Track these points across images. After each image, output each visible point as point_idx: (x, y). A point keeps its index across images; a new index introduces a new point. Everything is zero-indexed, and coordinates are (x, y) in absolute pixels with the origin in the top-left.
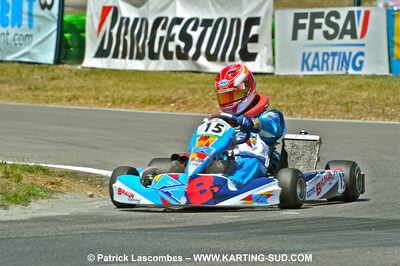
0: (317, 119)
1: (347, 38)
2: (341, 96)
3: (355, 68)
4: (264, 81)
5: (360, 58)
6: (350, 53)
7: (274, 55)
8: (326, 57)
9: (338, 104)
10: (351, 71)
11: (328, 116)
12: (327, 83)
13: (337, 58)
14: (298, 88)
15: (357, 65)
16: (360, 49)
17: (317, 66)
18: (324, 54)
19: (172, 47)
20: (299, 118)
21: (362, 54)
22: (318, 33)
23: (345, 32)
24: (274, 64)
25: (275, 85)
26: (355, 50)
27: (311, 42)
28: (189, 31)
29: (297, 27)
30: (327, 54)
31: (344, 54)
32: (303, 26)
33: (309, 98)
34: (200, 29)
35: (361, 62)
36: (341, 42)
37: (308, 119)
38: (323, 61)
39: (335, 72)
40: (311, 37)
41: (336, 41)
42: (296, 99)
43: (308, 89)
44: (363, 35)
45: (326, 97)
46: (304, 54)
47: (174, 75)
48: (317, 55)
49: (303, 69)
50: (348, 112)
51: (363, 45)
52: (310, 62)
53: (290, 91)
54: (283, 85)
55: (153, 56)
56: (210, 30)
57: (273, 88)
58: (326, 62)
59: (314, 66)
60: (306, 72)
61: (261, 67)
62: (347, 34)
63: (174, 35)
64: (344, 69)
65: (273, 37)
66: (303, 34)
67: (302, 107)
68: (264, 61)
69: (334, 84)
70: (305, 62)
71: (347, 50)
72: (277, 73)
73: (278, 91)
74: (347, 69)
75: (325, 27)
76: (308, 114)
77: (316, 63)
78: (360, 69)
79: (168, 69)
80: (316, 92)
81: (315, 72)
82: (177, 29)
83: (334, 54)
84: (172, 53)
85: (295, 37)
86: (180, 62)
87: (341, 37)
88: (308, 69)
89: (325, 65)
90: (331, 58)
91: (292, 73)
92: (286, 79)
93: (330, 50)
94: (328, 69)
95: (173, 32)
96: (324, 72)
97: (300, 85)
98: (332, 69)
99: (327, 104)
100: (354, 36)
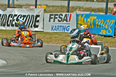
0: (55, 45)
1: (65, 22)
2: (63, 38)
3: (67, 30)
4: (41, 34)
5: (68, 28)
6: (66, 26)
7: (44, 26)
8: (58, 27)
9: (62, 40)
10: (66, 31)
11: (59, 44)
12: (59, 34)
13: (61, 27)
14: (50, 36)
15: (68, 29)
16: (68, 25)
17: (56, 30)
18: (58, 26)
19: (14, 23)
20: (50, 44)
21: (69, 26)
22: (56, 20)
23: (64, 20)
24: (44, 29)
25: (44, 35)
26: (67, 25)
27: (54, 22)
28: (19, 18)
29: (50, 18)
30: (59, 26)
31: (64, 26)
32: (52, 18)
33: (53, 39)
34: (22, 18)
35: (69, 29)
36: (63, 23)
37: (53, 45)
38: (58, 28)
39: (61, 31)
40: (54, 21)
41: (62, 22)
42: (50, 39)
43: (53, 36)
44: (69, 21)
45: (58, 38)
46: (52, 26)
47: (14, 31)
48: (56, 26)
49: (52, 30)
50: (65, 43)
51: (69, 24)
52: (54, 28)
53: (48, 37)
54: (46, 35)
55: (8, 26)
56: (25, 18)
57: (43, 35)
58: (59, 28)
59: (55, 30)
60: (52, 31)
61: (40, 29)
62: (65, 20)
63: (15, 19)
64: (64, 31)
65: (44, 21)
66: (52, 20)
67: (52, 41)
68: (41, 28)
69: (61, 35)
70: (52, 28)
71: (65, 25)
72: (44, 31)
73: (45, 37)
74: (65, 30)
75: (58, 18)
76: (53, 43)
77: (55, 29)
78: (68, 31)
79: (12, 29)
80: (56, 37)
81: (55, 31)
82: (15, 18)
83: (61, 26)
84: (14, 25)
85: (50, 21)
86: (16, 27)
87: (63, 21)
88: (53, 30)
89: (58, 29)
90: (60, 27)
91: (49, 31)
92: (47, 33)
93: (60, 25)
94: (59, 31)
95: (14, 19)
96: (58, 31)
97: (51, 35)
98: (60, 31)
99: (59, 40)
100: (67, 21)
